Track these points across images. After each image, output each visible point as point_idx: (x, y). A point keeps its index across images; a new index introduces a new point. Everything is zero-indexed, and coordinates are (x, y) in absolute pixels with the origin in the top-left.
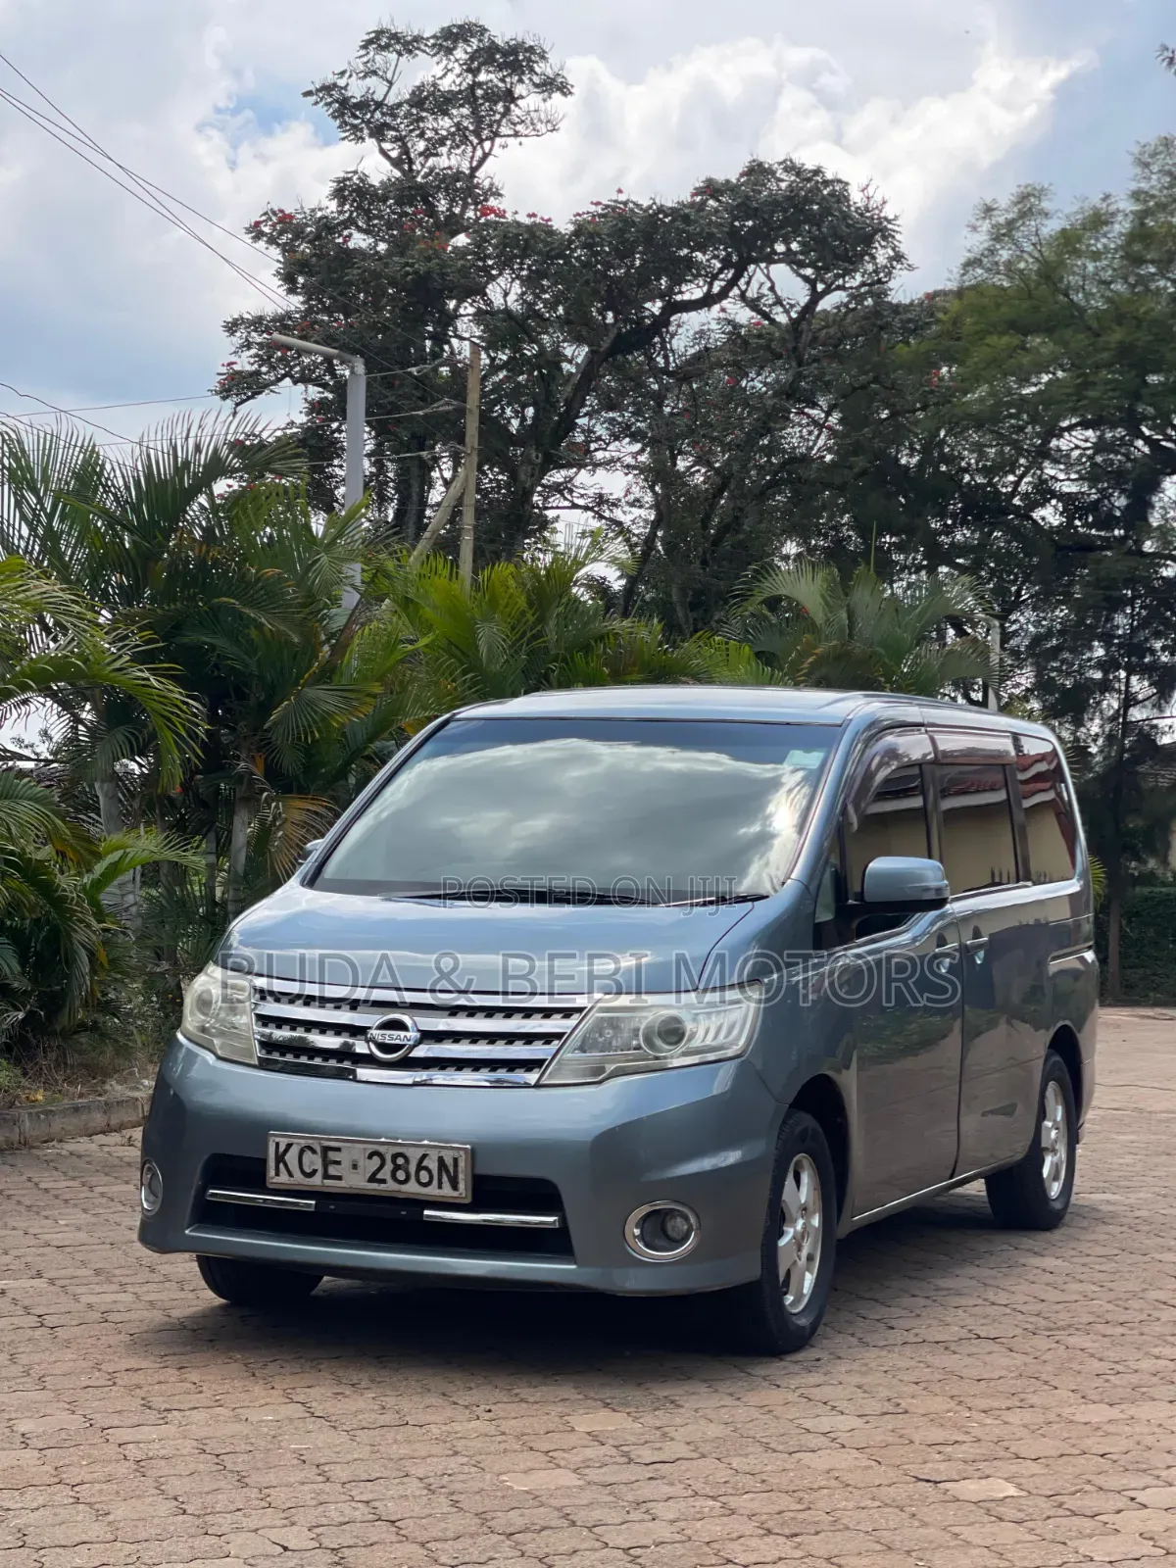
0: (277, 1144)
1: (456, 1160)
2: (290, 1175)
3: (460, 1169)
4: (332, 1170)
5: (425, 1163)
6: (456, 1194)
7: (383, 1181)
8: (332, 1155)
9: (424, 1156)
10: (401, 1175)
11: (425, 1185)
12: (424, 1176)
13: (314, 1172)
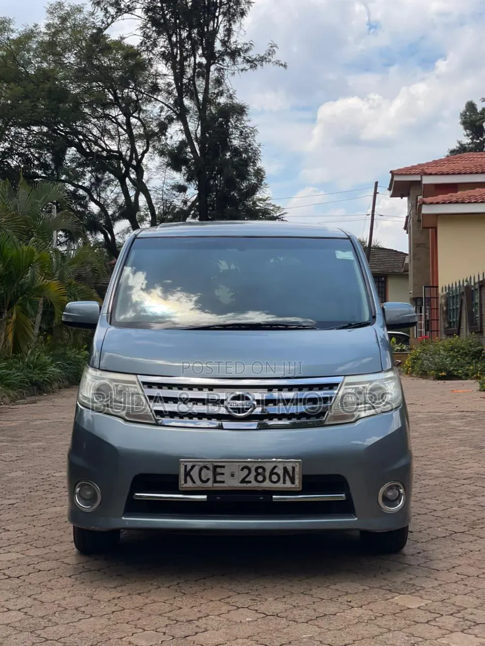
0: (186, 466)
1: (293, 468)
2: (194, 482)
3: (296, 473)
4: (219, 478)
5: (275, 471)
6: (293, 486)
7: (250, 482)
8: (219, 470)
9: (275, 467)
10: (260, 478)
11: (275, 482)
12: (275, 478)
13: (208, 479)
